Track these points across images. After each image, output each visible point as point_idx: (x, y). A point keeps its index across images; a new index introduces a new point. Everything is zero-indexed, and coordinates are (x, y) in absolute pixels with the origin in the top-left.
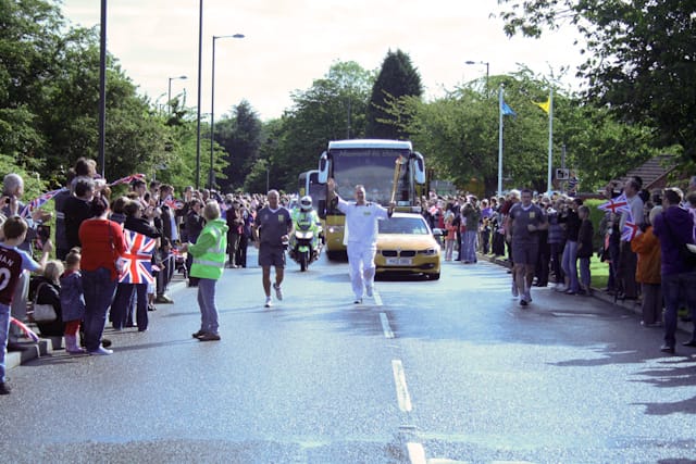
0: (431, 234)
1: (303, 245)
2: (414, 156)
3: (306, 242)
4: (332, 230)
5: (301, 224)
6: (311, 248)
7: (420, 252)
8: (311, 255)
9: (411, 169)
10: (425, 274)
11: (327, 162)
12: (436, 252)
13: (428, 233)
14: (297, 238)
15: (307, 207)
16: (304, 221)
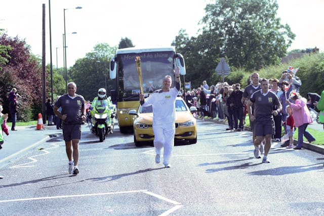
0: (189, 111)
1: (101, 124)
2: (177, 56)
3: (102, 121)
4: (121, 112)
5: (98, 108)
6: (106, 125)
7: (181, 124)
8: (107, 130)
9: (175, 65)
10: (186, 140)
11: (116, 64)
12: (193, 123)
13: (187, 110)
14: (96, 119)
15: (102, 96)
16: (100, 106)
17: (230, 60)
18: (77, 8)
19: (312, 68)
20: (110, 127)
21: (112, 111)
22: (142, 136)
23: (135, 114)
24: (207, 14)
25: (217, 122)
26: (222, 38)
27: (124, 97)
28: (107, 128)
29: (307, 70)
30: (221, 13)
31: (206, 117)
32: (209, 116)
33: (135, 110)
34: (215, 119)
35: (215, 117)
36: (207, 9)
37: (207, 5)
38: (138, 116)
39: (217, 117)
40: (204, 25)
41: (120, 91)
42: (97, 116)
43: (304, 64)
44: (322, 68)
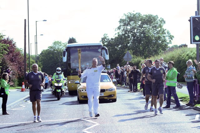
0: (112, 82)
2: (103, 48)
3: (59, 88)
4: (70, 82)
5: (57, 80)
6: (61, 90)
7: (107, 90)
8: (62, 93)
9: (103, 54)
10: (110, 99)
11: (66, 53)
12: (114, 89)
13: (110, 81)
14: (55, 86)
15: (59, 72)
16: (58, 78)
17: (133, 52)
18: (43, 21)
19: (178, 57)
20: (63, 91)
21: (65, 82)
22: (83, 97)
23: (79, 83)
24: (120, 25)
25: (124, 88)
26: (129, 39)
27: (72, 73)
28: (62, 92)
29: (175, 58)
30: (129, 24)
31: (119, 85)
32: (120, 84)
33: (79, 81)
34: (123, 86)
35: (123, 85)
36: (120, 22)
37: (121, 19)
38: (80, 85)
39: (124, 85)
40: (118, 31)
41: (69, 70)
42: (56, 85)
43: (174, 55)
44: (183, 57)
